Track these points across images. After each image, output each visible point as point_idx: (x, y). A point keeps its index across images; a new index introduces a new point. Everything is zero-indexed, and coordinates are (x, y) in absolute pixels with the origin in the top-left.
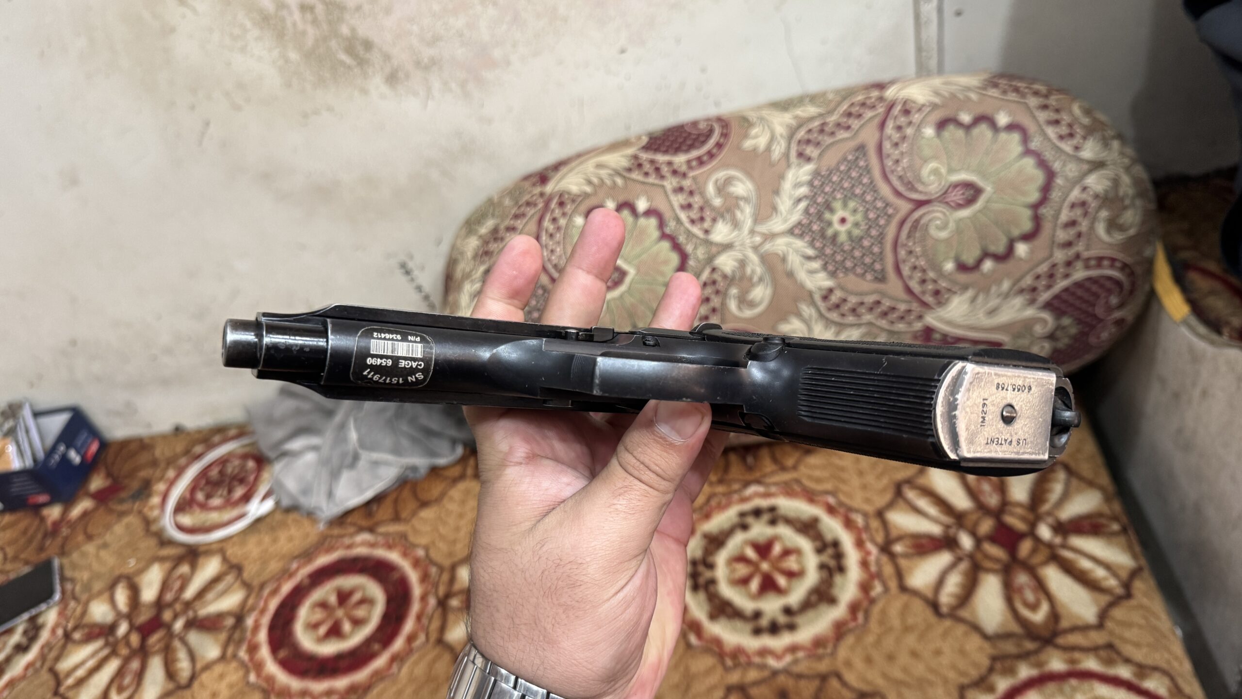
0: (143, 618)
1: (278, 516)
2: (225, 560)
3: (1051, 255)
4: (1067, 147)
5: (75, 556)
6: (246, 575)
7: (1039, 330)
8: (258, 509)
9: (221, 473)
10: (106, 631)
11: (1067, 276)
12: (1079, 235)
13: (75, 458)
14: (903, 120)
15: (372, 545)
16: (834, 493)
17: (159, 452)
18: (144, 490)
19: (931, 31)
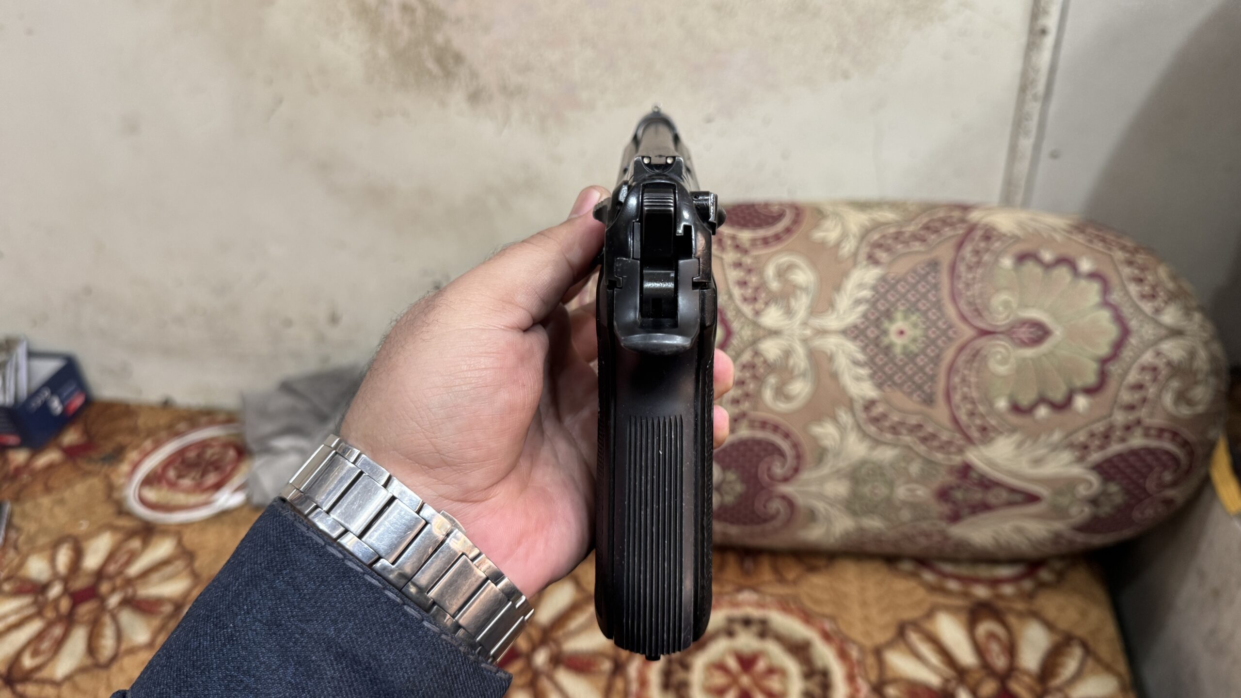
0: (80, 584)
1: (245, 512)
2: (180, 543)
3: (1110, 415)
4: (1147, 307)
5: (28, 506)
6: (197, 564)
7: (1082, 491)
8: (228, 500)
9: (199, 456)
10: (38, 589)
11: (1123, 440)
12: (1144, 400)
13: (57, 408)
16: (833, 618)
17: (142, 421)
18: (117, 455)
19: (1023, 167)
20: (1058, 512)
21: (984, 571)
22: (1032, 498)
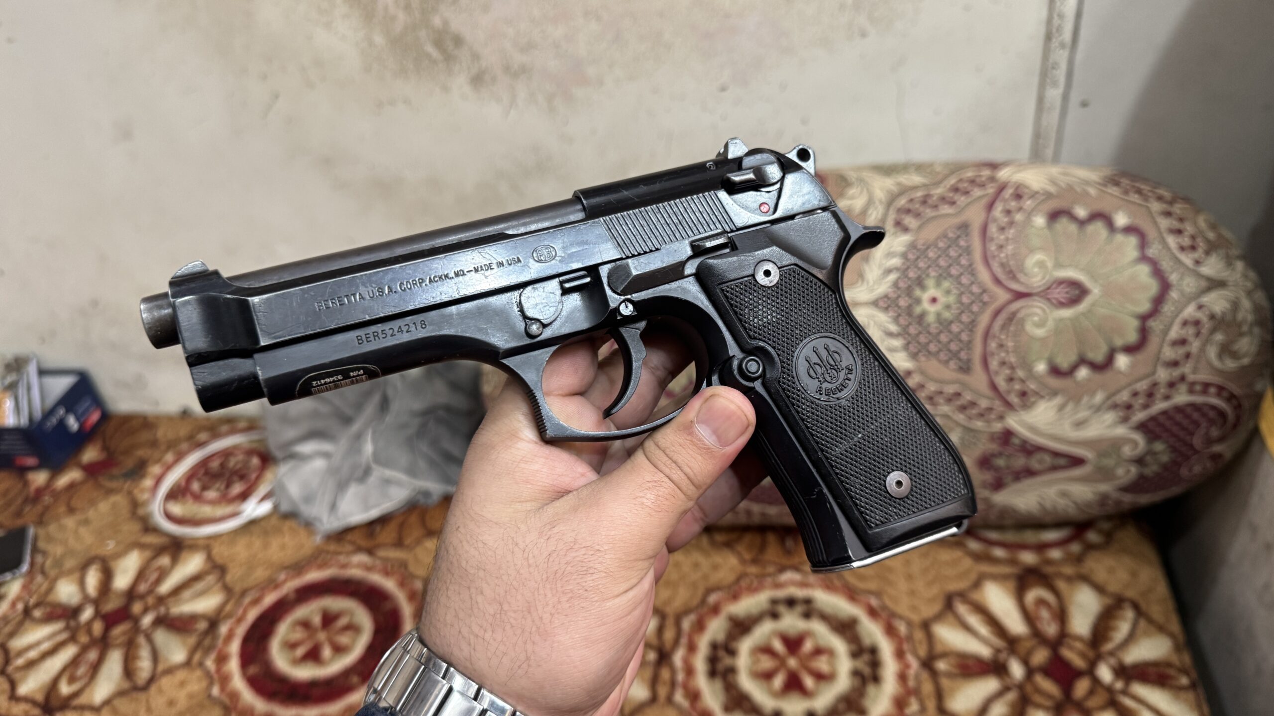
0: (110, 606)
1: (274, 521)
2: (210, 558)
3: (1154, 373)
4: (1187, 259)
5: (52, 528)
6: (229, 578)
7: (1127, 451)
8: (254, 509)
9: (222, 465)
10: (69, 613)
11: (1167, 397)
12: (1188, 356)
13: (73, 425)
14: (1013, 204)
15: (369, 569)
16: (878, 594)
17: (162, 433)
18: (139, 470)
19: (1052, 119)
20: (1104, 474)
21: (1030, 536)
22: (1076, 461)
